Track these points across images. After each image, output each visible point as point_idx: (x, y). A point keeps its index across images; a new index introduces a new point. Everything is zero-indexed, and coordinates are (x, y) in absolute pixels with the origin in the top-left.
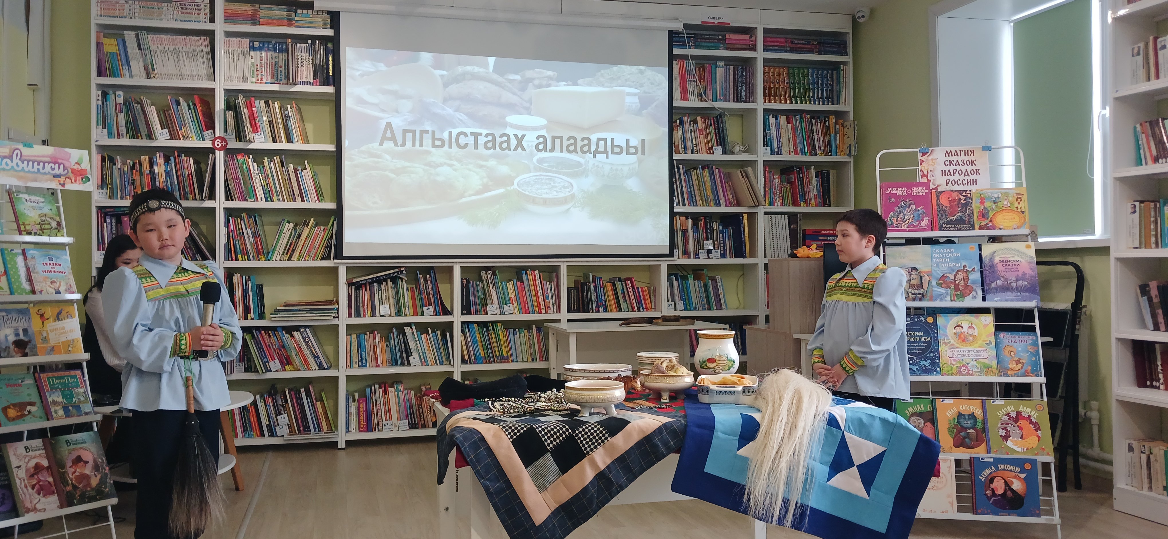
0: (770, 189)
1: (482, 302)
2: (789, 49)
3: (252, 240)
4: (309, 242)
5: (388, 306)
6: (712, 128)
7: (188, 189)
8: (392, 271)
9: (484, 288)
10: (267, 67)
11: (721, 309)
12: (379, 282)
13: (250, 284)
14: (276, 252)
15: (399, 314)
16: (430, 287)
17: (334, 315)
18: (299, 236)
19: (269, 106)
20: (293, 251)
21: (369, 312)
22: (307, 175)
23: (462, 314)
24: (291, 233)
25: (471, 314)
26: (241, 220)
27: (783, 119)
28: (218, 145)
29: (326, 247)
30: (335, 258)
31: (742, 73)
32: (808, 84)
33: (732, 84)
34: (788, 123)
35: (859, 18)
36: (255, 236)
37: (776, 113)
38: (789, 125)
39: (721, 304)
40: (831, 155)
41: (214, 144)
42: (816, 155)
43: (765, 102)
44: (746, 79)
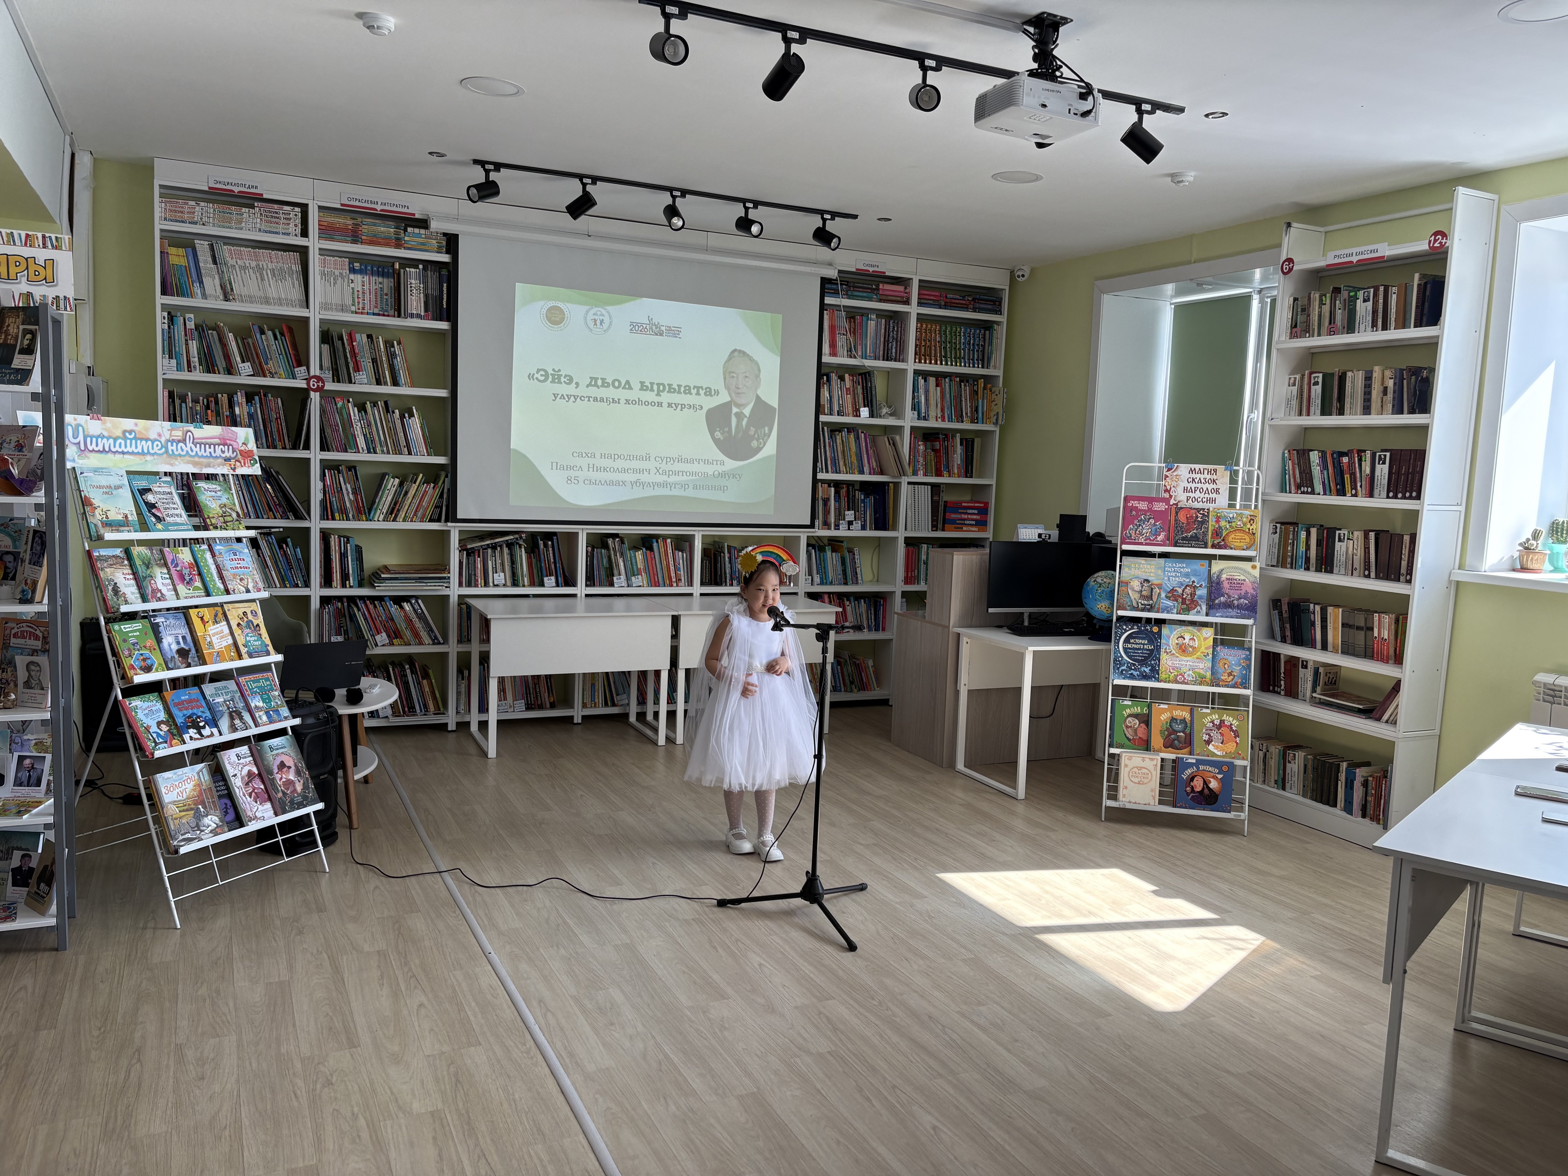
0: (914, 457)
1: (606, 572)
2: (943, 303)
3: (351, 497)
4: (417, 501)
5: (502, 575)
6: (859, 387)
7: (276, 436)
8: (512, 537)
9: (609, 557)
10: (370, 295)
11: (857, 583)
12: (494, 547)
13: (349, 548)
14: (379, 511)
15: (515, 584)
16: (551, 555)
17: (445, 585)
18: (406, 493)
19: (372, 340)
20: (399, 510)
21: (483, 581)
22: (415, 424)
23: (587, 586)
24: (396, 490)
25: (594, 585)
26: (339, 473)
27: (932, 380)
28: (314, 385)
29: (436, 507)
30: (447, 521)
31: (894, 327)
32: (960, 343)
33: (882, 339)
34: (937, 385)
35: (1019, 276)
36: (355, 493)
37: (925, 375)
38: (938, 388)
39: (857, 578)
40: (977, 423)
41: (308, 384)
42: (962, 422)
43: (915, 362)
44: (897, 334)
